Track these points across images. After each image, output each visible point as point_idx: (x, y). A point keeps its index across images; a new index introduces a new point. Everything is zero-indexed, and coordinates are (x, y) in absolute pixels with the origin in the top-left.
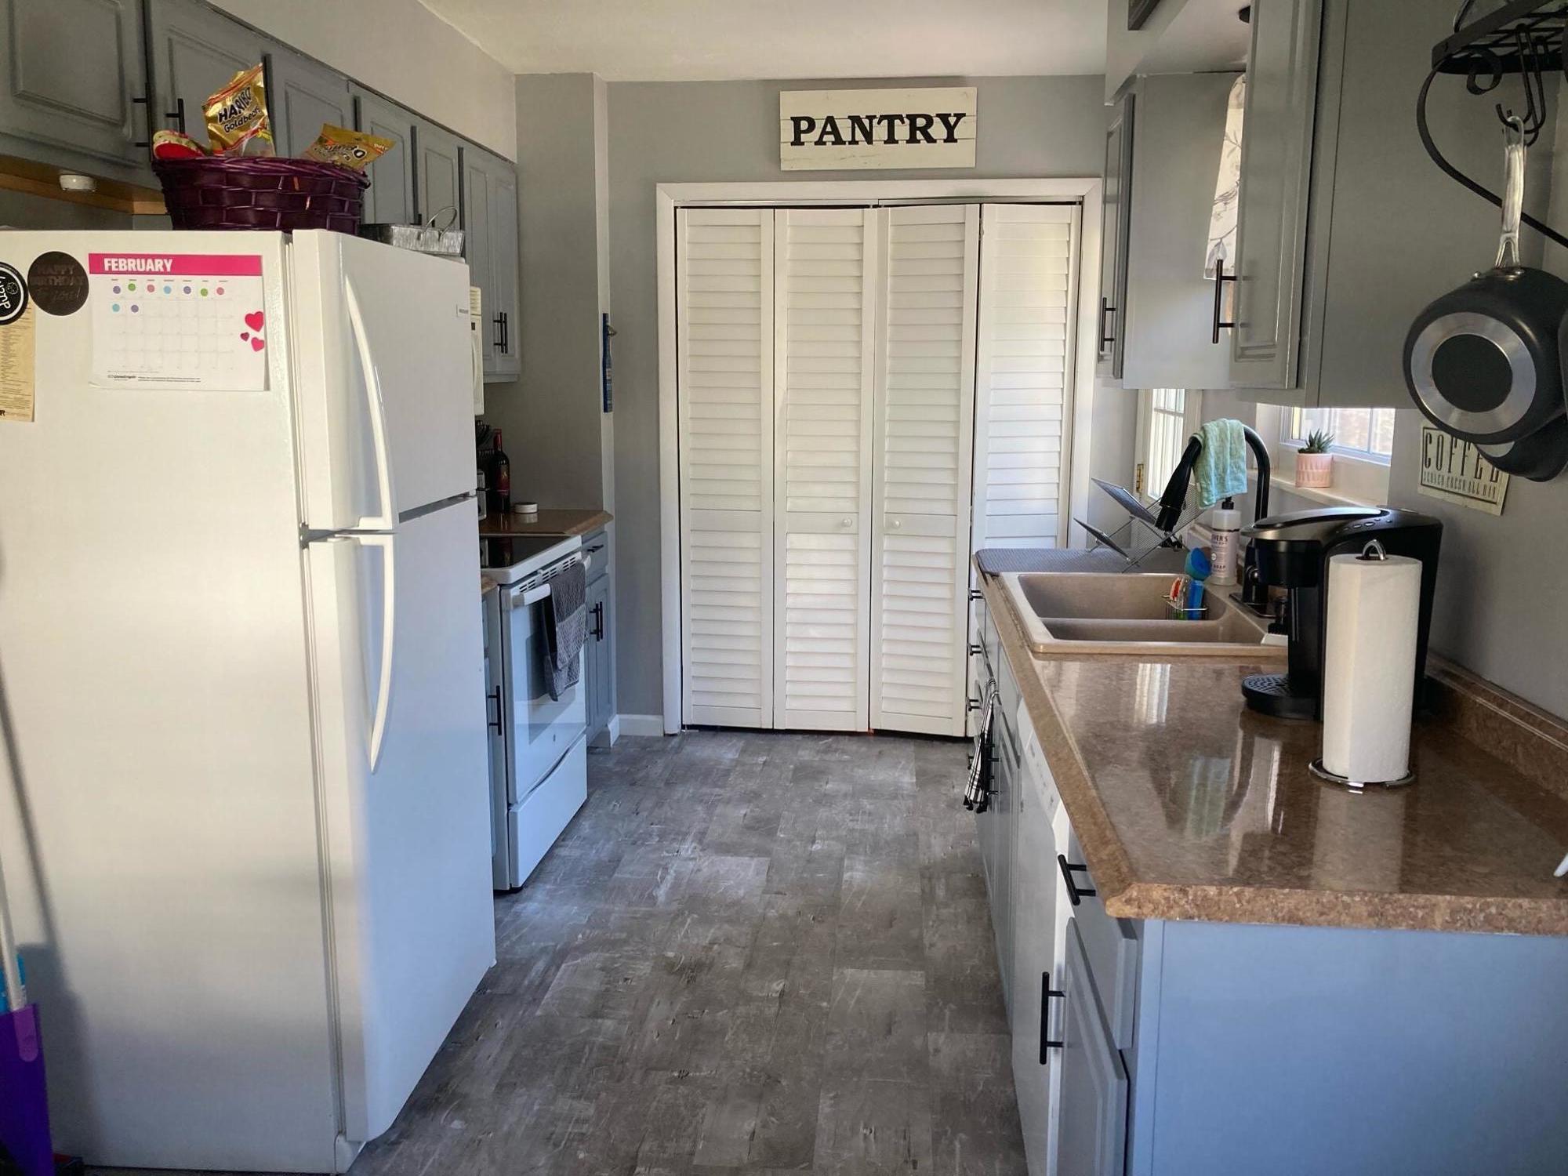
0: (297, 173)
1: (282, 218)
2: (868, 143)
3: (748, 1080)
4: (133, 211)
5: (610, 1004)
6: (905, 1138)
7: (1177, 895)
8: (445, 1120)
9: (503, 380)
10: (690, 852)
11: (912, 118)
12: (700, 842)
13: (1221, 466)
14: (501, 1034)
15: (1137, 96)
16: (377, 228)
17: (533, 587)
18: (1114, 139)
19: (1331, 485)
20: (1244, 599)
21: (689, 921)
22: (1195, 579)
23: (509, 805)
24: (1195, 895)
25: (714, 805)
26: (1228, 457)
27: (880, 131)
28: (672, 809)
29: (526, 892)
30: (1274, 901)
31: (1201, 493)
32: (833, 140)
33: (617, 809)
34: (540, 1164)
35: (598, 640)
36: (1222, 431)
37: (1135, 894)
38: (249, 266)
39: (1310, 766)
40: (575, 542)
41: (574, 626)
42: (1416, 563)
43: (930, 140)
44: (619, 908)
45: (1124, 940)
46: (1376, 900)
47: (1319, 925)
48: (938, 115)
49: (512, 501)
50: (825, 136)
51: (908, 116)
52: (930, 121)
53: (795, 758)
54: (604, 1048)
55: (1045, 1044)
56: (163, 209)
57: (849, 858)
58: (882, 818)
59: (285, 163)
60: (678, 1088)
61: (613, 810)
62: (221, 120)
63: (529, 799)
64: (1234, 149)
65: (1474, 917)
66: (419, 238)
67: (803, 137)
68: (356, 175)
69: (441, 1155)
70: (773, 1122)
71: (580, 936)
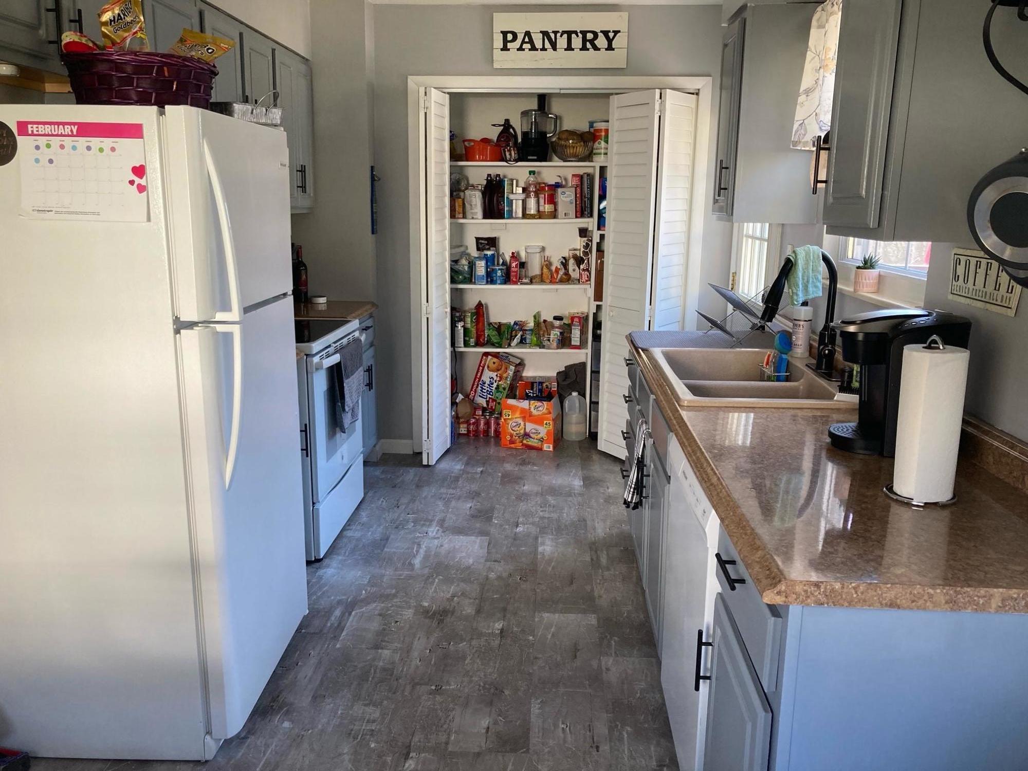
0: (165, 64)
1: (156, 97)
2: (554, 50)
3: (482, 692)
4: (45, 90)
5: (386, 639)
6: (590, 731)
7: (812, 589)
8: (278, 721)
9: (305, 211)
10: (434, 534)
11: (584, 33)
12: (442, 526)
13: (806, 278)
14: (313, 661)
15: (747, 20)
16: (223, 105)
17: (328, 356)
18: (729, 50)
19: (878, 291)
20: (817, 369)
21: (437, 580)
22: (781, 353)
23: (313, 503)
24: (826, 588)
25: (449, 501)
26: (811, 272)
27: (562, 42)
28: (421, 503)
29: (326, 562)
30: (880, 592)
31: (792, 297)
32: (530, 47)
33: (384, 503)
34: (345, 752)
35: (370, 390)
36: (807, 254)
37: (783, 588)
38: (134, 131)
39: (885, 489)
40: (355, 324)
41: (356, 382)
42: (966, 352)
43: (596, 48)
44: (389, 572)
45: (773, 618)
46: (951, 592)
47: (911, 609)
48: (601, 32)
49: (309, 294)
50: (524, 45)
51: (581, 32)
52: (596, 35)
53: (502, 469)
54: (384, 669)
55: (698, 677)
56: (69, 88)
57: (542, 537)
58: (563, 509)
59: (157, 56)
60: (436, 697)
61: (381, 505)
62: (111, 24)
63: (328, 498)
64: (814, 58)
65: (1018, 604)
66: (252, 113)
67: (509, 45)
68: (209, 66)
69: (276, 746)
70: (500, 720)
71: (364, 592)
